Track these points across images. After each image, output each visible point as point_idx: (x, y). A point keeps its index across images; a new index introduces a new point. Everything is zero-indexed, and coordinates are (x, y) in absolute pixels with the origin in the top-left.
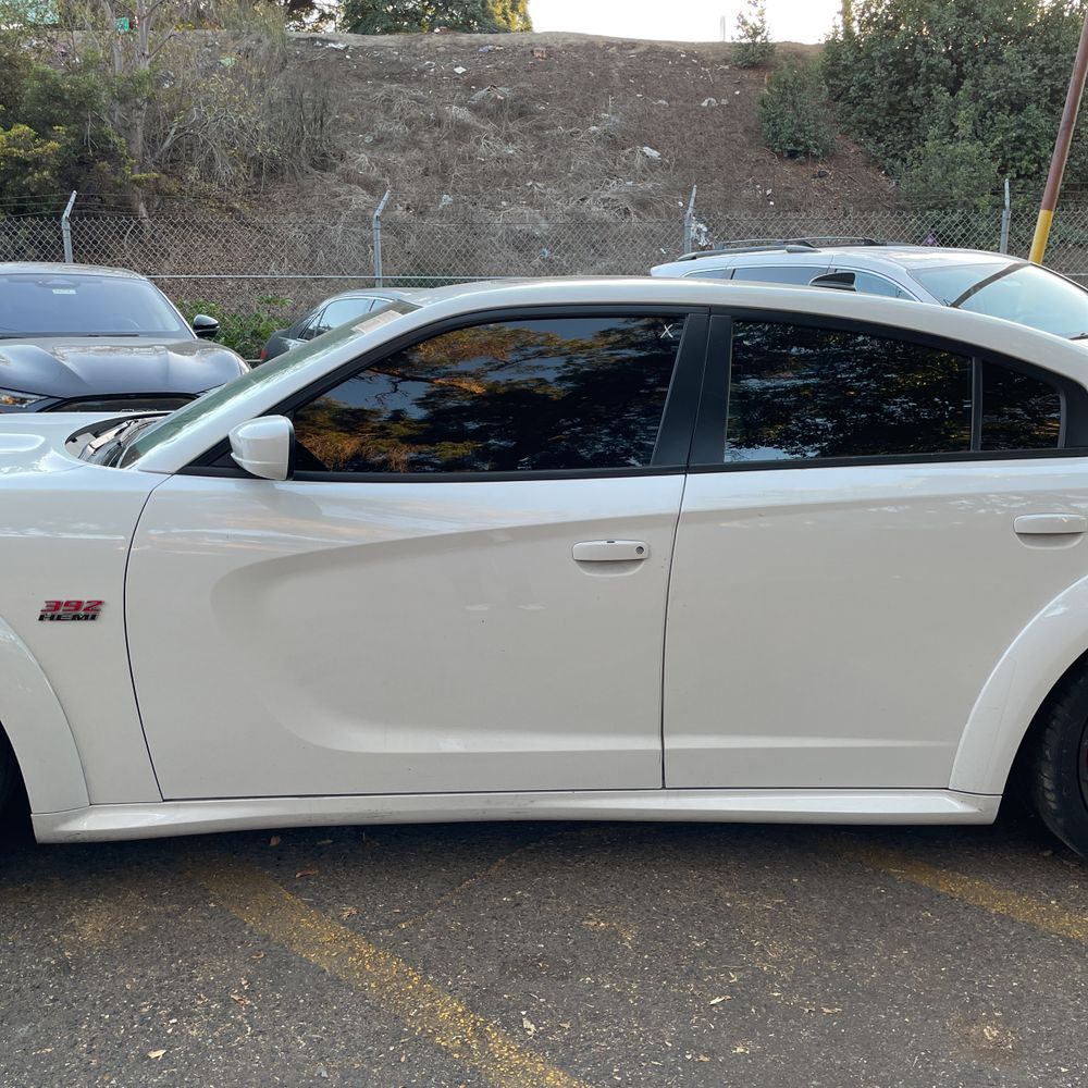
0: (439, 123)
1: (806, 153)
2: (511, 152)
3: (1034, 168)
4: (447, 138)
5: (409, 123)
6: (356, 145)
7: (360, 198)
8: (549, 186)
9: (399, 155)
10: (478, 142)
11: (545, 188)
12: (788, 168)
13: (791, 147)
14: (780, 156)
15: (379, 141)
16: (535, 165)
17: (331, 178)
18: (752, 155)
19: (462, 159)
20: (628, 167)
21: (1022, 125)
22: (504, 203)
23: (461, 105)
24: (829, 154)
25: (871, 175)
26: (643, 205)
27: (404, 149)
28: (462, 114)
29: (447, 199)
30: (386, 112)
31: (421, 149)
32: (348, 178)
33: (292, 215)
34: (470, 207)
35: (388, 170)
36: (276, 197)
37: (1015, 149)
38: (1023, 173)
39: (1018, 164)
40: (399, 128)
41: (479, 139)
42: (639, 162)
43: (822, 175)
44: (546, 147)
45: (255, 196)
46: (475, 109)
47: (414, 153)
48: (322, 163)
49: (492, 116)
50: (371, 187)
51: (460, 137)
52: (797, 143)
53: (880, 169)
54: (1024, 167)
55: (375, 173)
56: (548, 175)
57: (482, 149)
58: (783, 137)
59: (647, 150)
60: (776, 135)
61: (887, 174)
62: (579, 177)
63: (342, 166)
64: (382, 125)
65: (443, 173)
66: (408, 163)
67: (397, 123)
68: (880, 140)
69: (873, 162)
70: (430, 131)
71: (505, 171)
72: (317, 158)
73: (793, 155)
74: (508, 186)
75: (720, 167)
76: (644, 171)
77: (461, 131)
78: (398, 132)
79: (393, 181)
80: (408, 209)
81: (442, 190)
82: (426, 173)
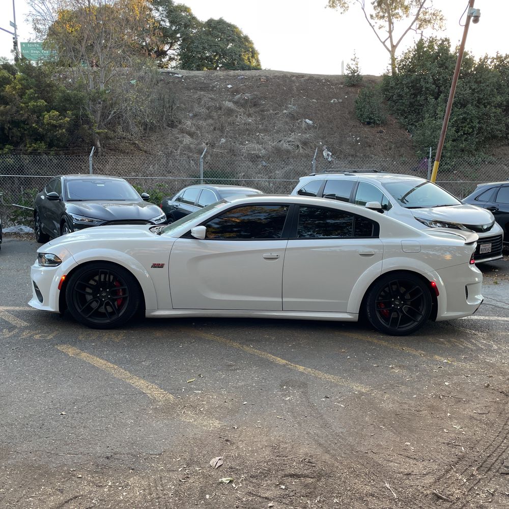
0: (220, 108)
1: (374, 123)
2: (250, 121)
3: (471, 130)
4: (224, 115)
5: (208, 109)
6: (186, 117)
7: (187, 140)
8: (266, 135)
9: (203, 121)
10: (236, 116)
11: (264, 136)
12: (366, 129)
13: (368, 120)
14: (364, 124)
15: (195, 115)
16: (260, 126)
17: (175, 131)
18: (352, 123)
19: (230, 124)
20: (299, 128)
21: (465, 113)
22: (247, 142)
23: (230, 101)
24: (384, 123)
25: (402, 132)
26: (305, 143)
27: (206, 119)
28: (230, 105)
29: (223, 140)
30: (198, 104)
31: (213, 119)
32: (182, 131)
33: (159, 146)
34: (233, 143)
35: (199, 128)
36: (152, 138)
37: (463, 123)
38: (466, 132)
39: (464, 129)
40: (203, 111)
41: (237, 115)
42: (304, 125)
43: (381, 132)
44: (265, 119)
45: (144, 138)
46: (236, 103)
47: (209, 121)
48: (172, 125)
49: (243, 106)
50: (191, 135)
51: (229, 115)
52: (370, 118)
53: (406, 129)
54: (466, 130)
55: (193, 129)
56: (265, 131)
57: (238, 119)
58: (364, 116)
59: (307, 120)
60: (361, 115)
61: (409, 132)
62: (278, 132)
63: (180, 126)
64: (197, 109)
65: (222, 129)
66: (207, 125)
67: (203, 108)
68: (406, 118)
69: (403, 127)
70: (217, 112)
71: (248, 129)
72: (169, 122)
73: (369, 123)
74: (249, 135)
75: (338, 128)
76: (306, 129)
77: (230, 112)
78: (203, 112)
79: (201, 132)
80: (207, 144)
81: (221, 137)
82: (215, 129)
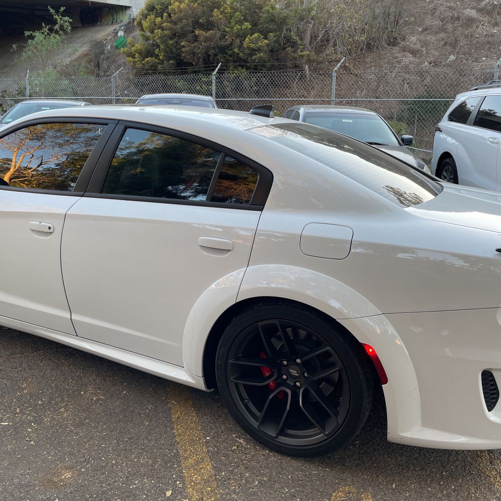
0: (458, 19)
2: (495, 31)
4: (461, 26)
5: (442, 20)
6: (412, 33)
7: (408, 59)
9: (433, 36)
10: (477, 27)
15: (425, 30)
17: (396, 49)
19: (467, 37)
22: (484, 59)
23: (473, 8)
27: (437, 33)
28: (473, 13)
29: (452, 57)
30: (432, 15)
31: (446, 33)
32: (404, 49)
33: (373, 69)
34: (464, 61)
35: (425, 44)
36: (367, 60)
40: (437, 23)
41: (478, 25)
45: (358, 60)
46: (480, 11)
47: (441, 35)
48: (393, 42)
49: (489, 13)
50: (414, 53)
51: (468, 25)
55: (418, 46)
57: (479, 31)
63: (403, 43)
64: (429, 21)
65: (454, 45)
66: (437, 40)
67: (436, 20)
70: (453, 23)
71: (489, 42)
72: (392, 40)
74: (489, 49)
77: (470, 21)
78: (435, 25)
79: (427, 49)
80: (430, 63)
81: (451, 53)
82: (445, 45)
